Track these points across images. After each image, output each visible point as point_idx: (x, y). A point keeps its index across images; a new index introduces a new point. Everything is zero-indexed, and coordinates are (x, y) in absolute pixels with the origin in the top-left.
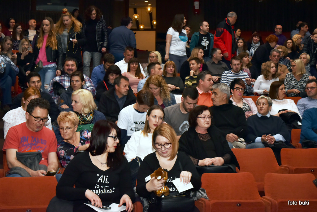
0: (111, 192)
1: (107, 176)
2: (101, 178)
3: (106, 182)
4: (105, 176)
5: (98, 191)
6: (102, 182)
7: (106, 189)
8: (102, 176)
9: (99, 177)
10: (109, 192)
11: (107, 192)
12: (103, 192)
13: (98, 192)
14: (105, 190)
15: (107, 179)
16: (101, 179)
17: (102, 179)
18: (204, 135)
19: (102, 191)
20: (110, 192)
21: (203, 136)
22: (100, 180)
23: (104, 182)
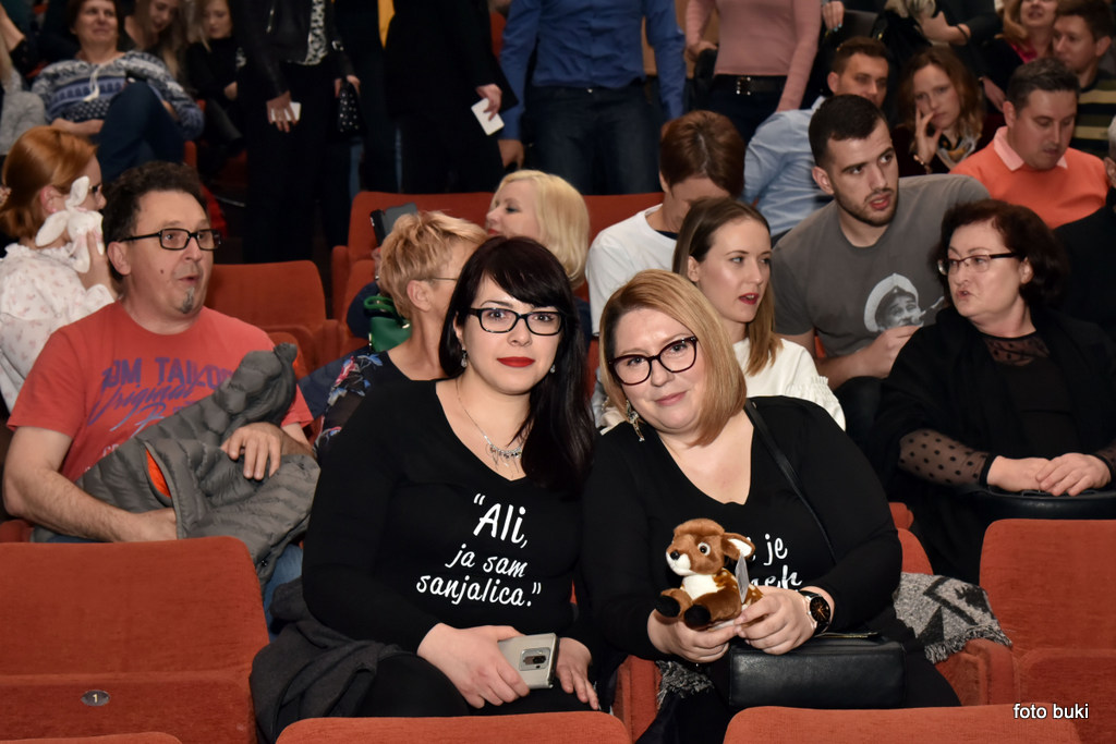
0: (518, 603)
1: (522, 511)
2: (492, 517)
3: (514, 540)
4: (511, 508)
5: (456, 583)
6: (494, 534)
7: (498, 582)
8: (497, 507)
9: (483, 510)
10: (505, 598)
11: (497, 594)
12: (481, 592)
13: (458, 591)
14: (493, 584)
15: (519, 520)
16: (490, 521)
17: (495, 523)
18: (1014, 343)
19: (478, 588)
20: (512, 599)
21: (1011, 346)
22: (488, 527)
23: (503, 537)
